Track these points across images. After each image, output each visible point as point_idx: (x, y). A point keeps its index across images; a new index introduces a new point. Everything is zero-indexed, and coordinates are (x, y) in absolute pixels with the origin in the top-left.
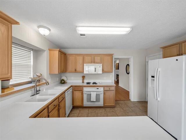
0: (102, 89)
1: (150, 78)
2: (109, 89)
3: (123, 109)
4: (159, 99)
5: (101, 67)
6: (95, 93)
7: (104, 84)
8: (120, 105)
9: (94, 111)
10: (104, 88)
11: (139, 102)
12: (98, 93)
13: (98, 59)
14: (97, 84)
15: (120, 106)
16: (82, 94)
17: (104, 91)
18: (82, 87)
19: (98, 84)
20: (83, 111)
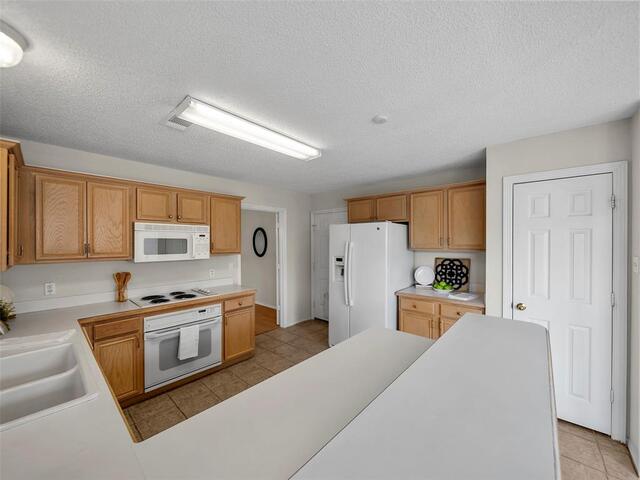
0: (216, 311)
1: (333, 263)
2: (238, 307)
3: (274, 353)
4: (352, 303)
5: (208, 235)
6: (196, 328)
7: (221, 294)
8: (262, 345)
9: (197, 392)
10: (224, 305)
11: (300, 325)
12: (205, 326)
13: (191, 207)
14: (193, 296)
15: (263, 348)
16: (139, 344)
17: (225, 312)
18: (136, 315)
19: (200, 297)
20: (150, 411)
